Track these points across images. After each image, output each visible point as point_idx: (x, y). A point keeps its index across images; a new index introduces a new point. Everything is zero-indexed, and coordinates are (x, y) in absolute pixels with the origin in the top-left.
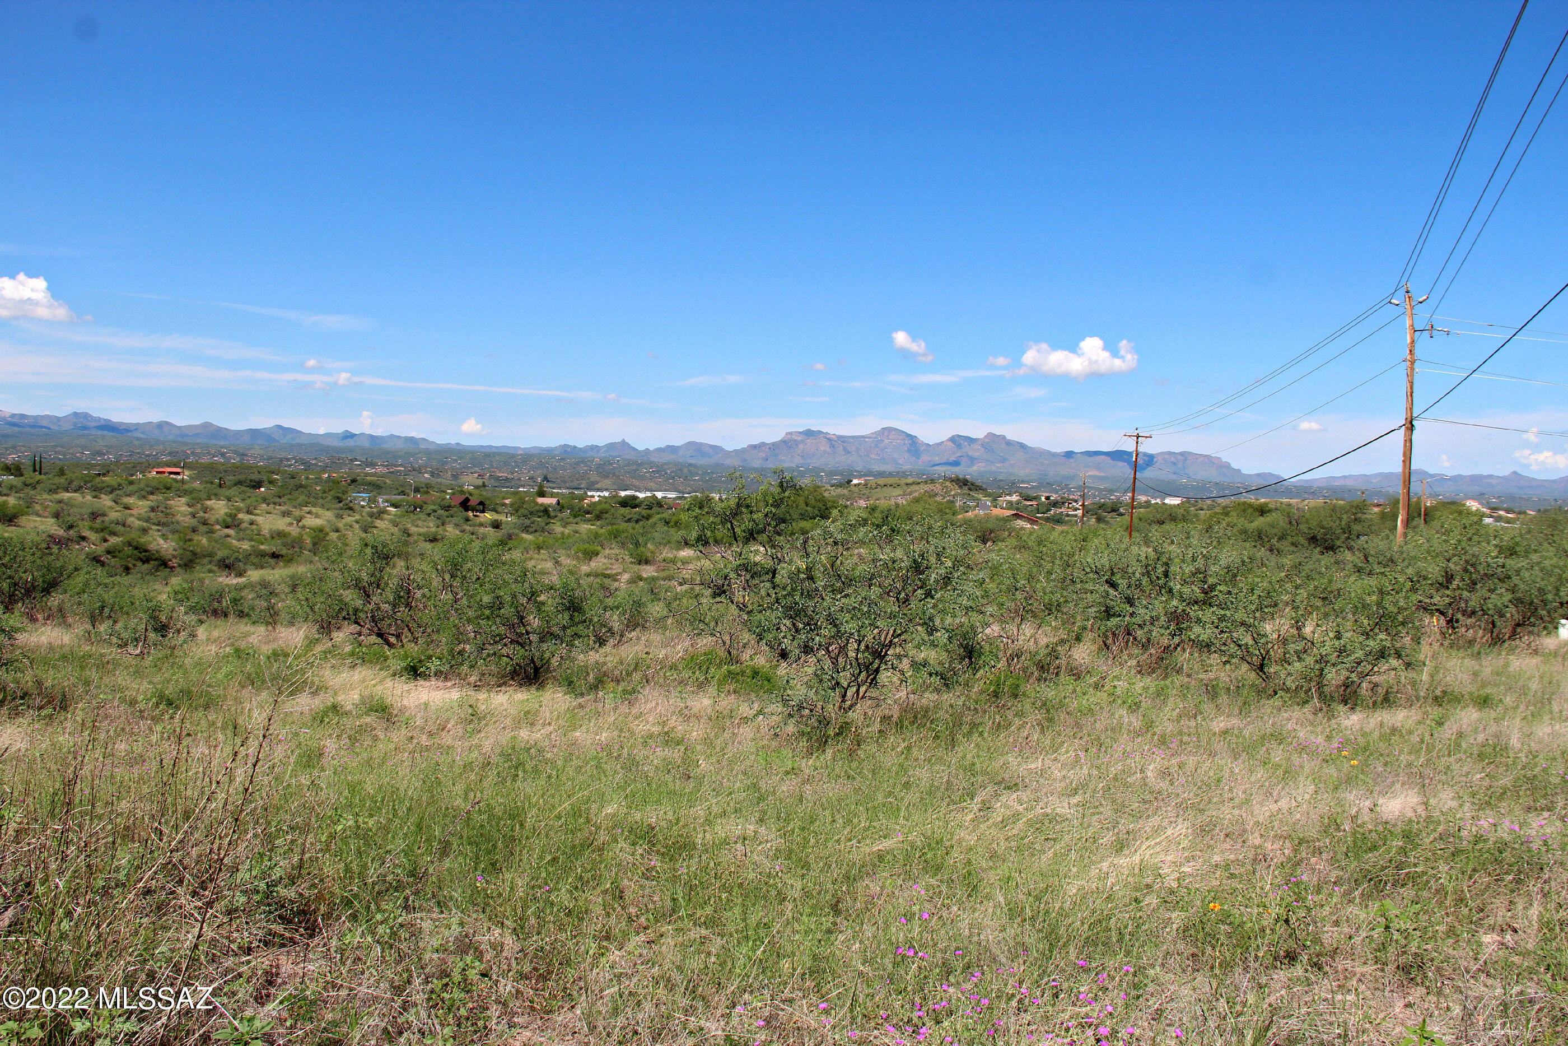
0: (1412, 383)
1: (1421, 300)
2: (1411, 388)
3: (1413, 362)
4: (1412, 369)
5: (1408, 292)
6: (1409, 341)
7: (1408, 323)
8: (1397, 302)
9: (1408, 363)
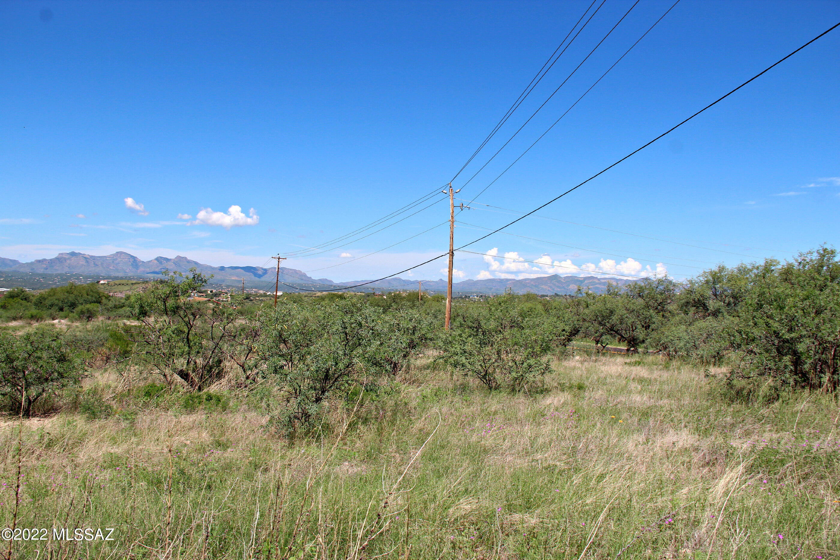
0: (452, 232)
1: (457, 191)
2: (452, 235)
3: (453, 223)
4: (453, 225)
5: (451, 187)
6: (451, 212)
7: (451, 202)
8: (446, 192)
9: (451, 222)
